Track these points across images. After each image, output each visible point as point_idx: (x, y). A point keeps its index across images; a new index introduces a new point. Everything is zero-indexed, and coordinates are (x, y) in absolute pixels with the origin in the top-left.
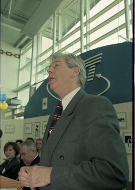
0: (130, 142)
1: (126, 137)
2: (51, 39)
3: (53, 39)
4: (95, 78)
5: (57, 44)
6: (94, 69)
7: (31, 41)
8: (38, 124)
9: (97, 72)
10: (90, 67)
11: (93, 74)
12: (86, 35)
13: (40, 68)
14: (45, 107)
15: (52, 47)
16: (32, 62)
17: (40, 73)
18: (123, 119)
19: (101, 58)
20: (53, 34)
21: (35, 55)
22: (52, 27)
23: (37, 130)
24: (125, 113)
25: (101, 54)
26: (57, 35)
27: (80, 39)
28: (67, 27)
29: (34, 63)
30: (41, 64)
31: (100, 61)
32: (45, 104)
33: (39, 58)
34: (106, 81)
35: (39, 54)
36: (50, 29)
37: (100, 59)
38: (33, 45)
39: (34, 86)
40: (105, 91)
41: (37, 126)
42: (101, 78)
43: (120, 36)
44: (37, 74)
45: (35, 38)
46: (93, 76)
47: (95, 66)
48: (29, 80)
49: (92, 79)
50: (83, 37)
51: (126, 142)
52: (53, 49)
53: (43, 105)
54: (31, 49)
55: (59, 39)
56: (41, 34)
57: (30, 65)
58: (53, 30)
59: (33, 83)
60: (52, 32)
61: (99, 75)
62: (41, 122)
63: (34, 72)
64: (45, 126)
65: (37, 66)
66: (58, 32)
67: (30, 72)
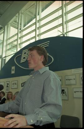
0: (64, 93)
2: (17, 29)
5: (20, 32)
7: (3, 29)
12: (39, 28)
13: (9, 47)
14: (13, 72)
16: (3, 42)
17: (8, 50)
19: (48, 44)
20: (18, 25)
21: (5, 38)
22: (18, 22)
23: (7, 86)
25: (49, 42)
26: (21, 27)
27: (35, 30)
28: (27, 22)
29: (5, 44)
30: (9, 44)
31: (48, 46)
32: (13, 70)
33: (8, 40)
34: (51, 58)
35: (8, 38)
36: (16, 22)
38: (4, 32)
39: (4, 58)
40: (51, 63)
41: (8, 84)
43: (59, 31)
44: (6, 51)
45: (6, 27)
48: (1, 54)
50: (37, 29)
52: (18, 35)
54: (3, 34)
55: (22, 29)
56: (10, 25)
57: (2, 45)
58: (18, 23)
59: (4, 56)
60: (17, 24)
62: (11, 82)
63: (4, 49)
64: (13, 84)
65: (7, 45)
66: (21, 24)
67: (2, 49)
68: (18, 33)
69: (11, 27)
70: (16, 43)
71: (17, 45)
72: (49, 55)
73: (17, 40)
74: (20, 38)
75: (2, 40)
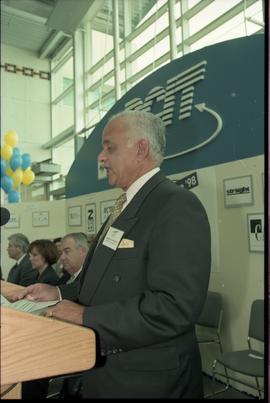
0: (259, 231)
1: (252, 221)
2: (109, 34)
3: (113, 33)
4: (194, 111)
5: (123, 45)
6: (191, 94)
7: (71, 41)
8: (92, 207)
9: (197, 100)
11: (189, 104)
12: (180, 22)
13: (92, 98)
14: (102, 175)
15: (114, 53)
16: (74, 85)
17: (92, 107)
18: (248, 189)
19: (203, 70)
20: (113, 22)
21: (79, 72)
22: (110, 9)
23: (90, 218)
24: (251, 176)
25: (205, 62)
26: (122, 25)
27: (169, 31)
28: (141, 5)
29: (79, 89)
30: (93, 88)
31: (202, 77)
33: (89, 77)
35: (88, 68)
36: (106, 11)
37: (201, 74)
38: (74, 50)
39: (83, 135)
41: (91, 211)
42: (205, 111)
43: (249, 19)
44: (85, 111)
45: (78, 34)
46: (190, 108)
47: (192, 88)
48: (73, 123)
49: (188, 114)
50: (174, 26)
51: (253, 231)
52: (115, 56)
53: (99, 171)
54: (72, 59)
55: (127, 34)
56: (88, 25)
57: (72, 93)
58: (113, 14)
59: (79, 129)
60: (110, 18)
61: (201, 107)
62: (98, 204)
63: (80, 106)
64: (105, 210)
65: (85, 94)
66: (122, 17)
67: (72, 107)
68: (114, 50)
69: (94, 32)
70: (111, 82)
71: (115, 90)
72: (207, 109)
73: (114, 73)
74: (124, 64)
75: (72, 77)
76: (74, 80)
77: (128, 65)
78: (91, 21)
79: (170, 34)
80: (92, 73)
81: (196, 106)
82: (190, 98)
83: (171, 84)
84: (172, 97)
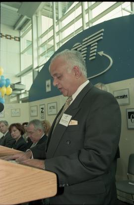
0: (133, 118)
1: (129, 112)
3: (52, 17)
4: (97, 56)
5: (58, 23)
6: (96, 47)
7: (30, 21)
8: (43, 106)
9: (99, 50)
10: (92, 45)
11: (94, 52)
12: (87, 11)
13: (41, 51)
14: (48, 89)
15: (53, 27)
16: (32, 44)
17: (42, 55)
18: (126, 96)
19: (102, 34)
20: (53, 11)
23: (42, 112)
24: (128, 89)
25: (103, 30)
26: (57, 13)
29: (35, 46)
30: (42, 45)
31: (102, 38)
32: (48, 86)
33: (40, 40)
34: (108, 58)
35: (40, 35)
36: (49, 6)
37: (101, 36)
38: (32, 26)
39: (37, 70)
41: (43, 109)
43: (124, 9)
44: (39, 57)
45: (34, 17)
46: (95, 54)
47: (96, 43)
48: (32, 64)
50: (84, 13)
51: (129, 118)
52: (54, 29)
53: (47, 88)
55: (60, 17)
56: (40, 13)
57: (31, 48)
58: (52, 7)
59: (35, 66)
60: (51, 9)
61: (101, 53)
62: (46, 105)
63: (35, 55)
64: (50, 107)
65: (38, 49)
66: (57, 9)
67: (31, 56)
68: (53, 26)
69: (42, 16)
70: (51, 43)
71: (54, 46)
72: (104, 54)
73: (53, 37)
74: (58, 33)
75: (31, 40)
76: (32, 42)
77: (60, 33)
78: (41, 11)
79: (83, 17)
80: (42, 38)
81: (98, 53)
82: (95, 49)
83: (85, 41)
84: (86, 48)
